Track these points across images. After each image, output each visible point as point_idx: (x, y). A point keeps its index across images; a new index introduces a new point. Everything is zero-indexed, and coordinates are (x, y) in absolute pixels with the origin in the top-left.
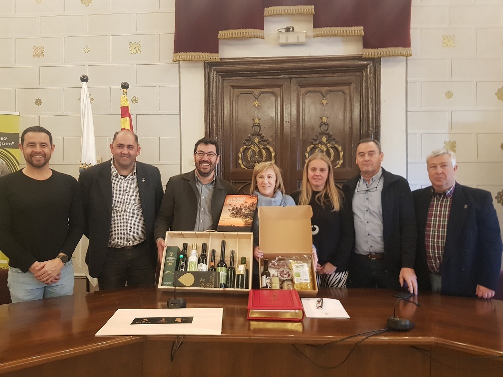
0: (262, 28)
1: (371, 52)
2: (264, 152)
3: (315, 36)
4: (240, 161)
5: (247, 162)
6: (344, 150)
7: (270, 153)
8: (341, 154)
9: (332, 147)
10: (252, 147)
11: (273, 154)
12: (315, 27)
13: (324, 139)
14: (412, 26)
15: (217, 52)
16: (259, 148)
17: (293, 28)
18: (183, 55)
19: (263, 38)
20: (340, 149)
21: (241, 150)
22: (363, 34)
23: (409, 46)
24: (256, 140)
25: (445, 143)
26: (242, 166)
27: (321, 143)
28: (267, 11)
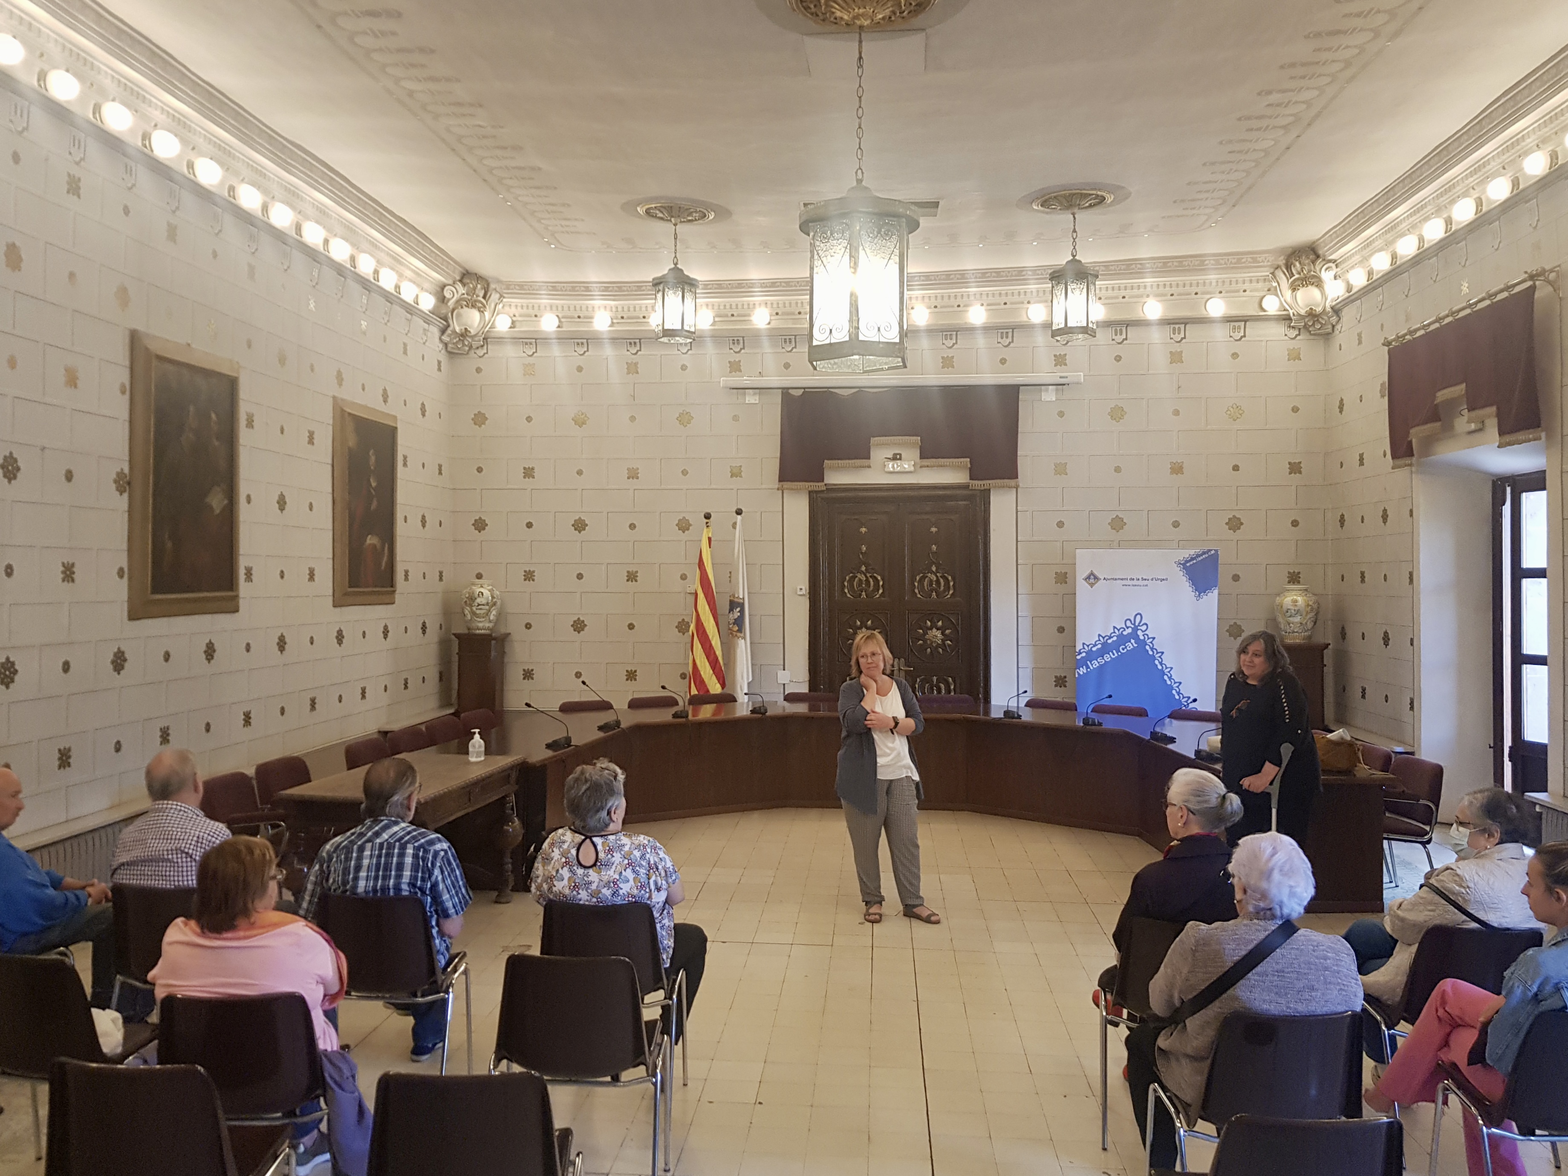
0: (869, 458)
1: (977, 484)
2: (871, 580)
3: (921, 467)
4: (846, 591)
5: (854, 591)
6: (954, 579)
7: (878, 581)
8: (951, 584)
9: (943, 577)
10: (859, 575)
11: (881, 583)
12: (922, 457)
13: (934, 569)
14: (1019, 453)
15: (823, 481)
16: (866, 577)
17: (900, 455)
18: (787, 485)
19: (869, 467)
20: (950, 578)
21: (847, 578)
22: (969, 466)
23: (1017, 478)
24: (863, 568)
25: (1056, 573)
26: (849, 595)
27: (932, 572)
28: (874, 440)
